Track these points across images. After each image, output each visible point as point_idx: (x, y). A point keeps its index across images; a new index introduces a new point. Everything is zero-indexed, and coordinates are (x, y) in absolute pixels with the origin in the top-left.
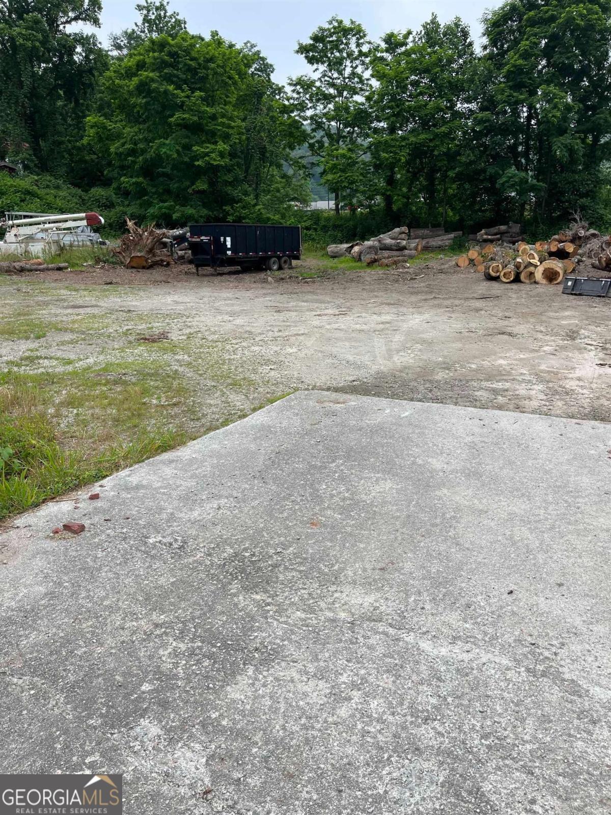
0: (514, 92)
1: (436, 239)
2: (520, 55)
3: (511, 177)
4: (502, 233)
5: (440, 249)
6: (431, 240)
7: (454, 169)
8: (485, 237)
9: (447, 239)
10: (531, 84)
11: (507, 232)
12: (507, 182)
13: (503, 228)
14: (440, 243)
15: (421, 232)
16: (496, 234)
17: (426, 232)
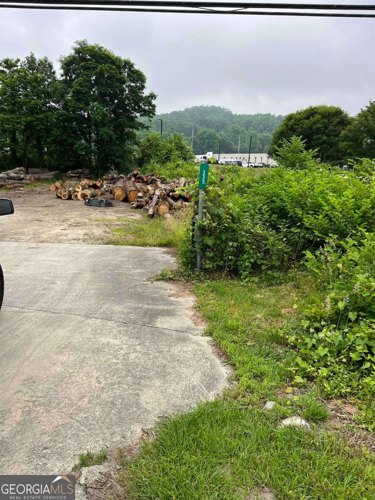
0: (78, 103)
1: (44, 174)
2: (79, 84)
3: (80, 145)
4: (80, 173)
5: (46, 180)
6: (41, 175)
7: (50, 138)
8: (71, 174)
9: (50, 175)
10: (86, 100)
11: (83, 173)
12: (78, 147)
13: (80, 170)
14: (46, 177)
15: (35, 170)
16: (76, 174)
17: (38, 170)
